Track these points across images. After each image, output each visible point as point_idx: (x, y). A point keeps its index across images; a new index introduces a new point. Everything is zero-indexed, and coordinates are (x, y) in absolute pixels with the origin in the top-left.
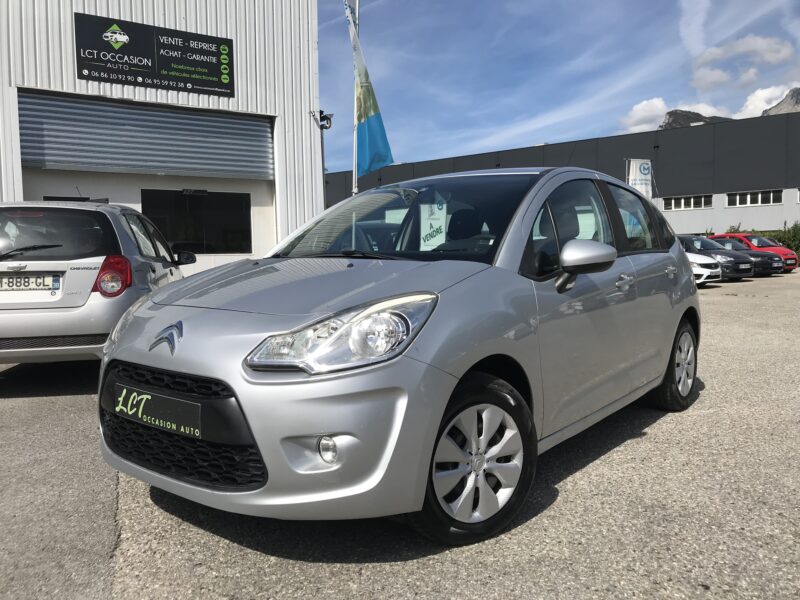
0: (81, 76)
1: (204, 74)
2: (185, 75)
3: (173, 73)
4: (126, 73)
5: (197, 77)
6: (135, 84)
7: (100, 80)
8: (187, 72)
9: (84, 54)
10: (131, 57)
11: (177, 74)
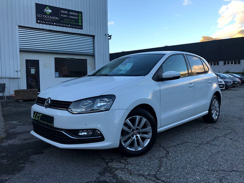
0: (37, 22)
1: (74, 22)
2: (68, 22)
4: (51, 22)
5: (72, 23)
6: (53, 25)
7: (43, 24)
9: (39, 16)
10: (52, 17)
11: (66, 22)
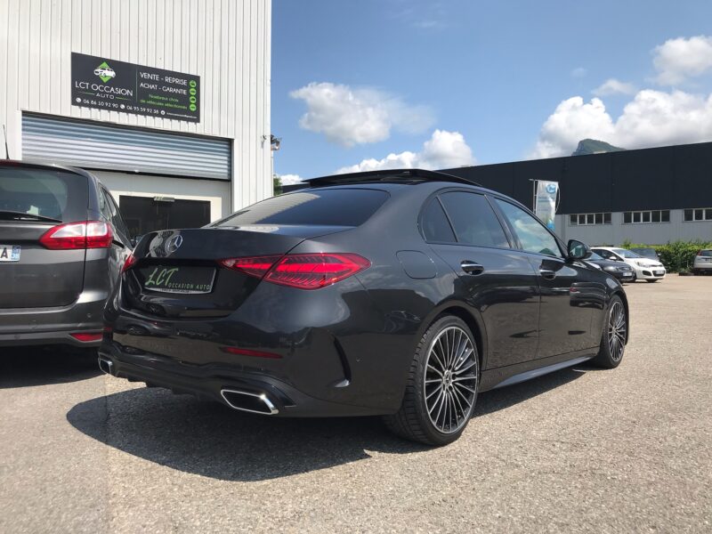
0: (74, 103)
2: (160, 104)
3: (149, 102)
4: (112, 101)
5: (171, 106)
6: (119, 110)
7: (90, 106)
8: (161, 101)
9: (79, 85)
10: (116, 89)
11: (154, 103)
